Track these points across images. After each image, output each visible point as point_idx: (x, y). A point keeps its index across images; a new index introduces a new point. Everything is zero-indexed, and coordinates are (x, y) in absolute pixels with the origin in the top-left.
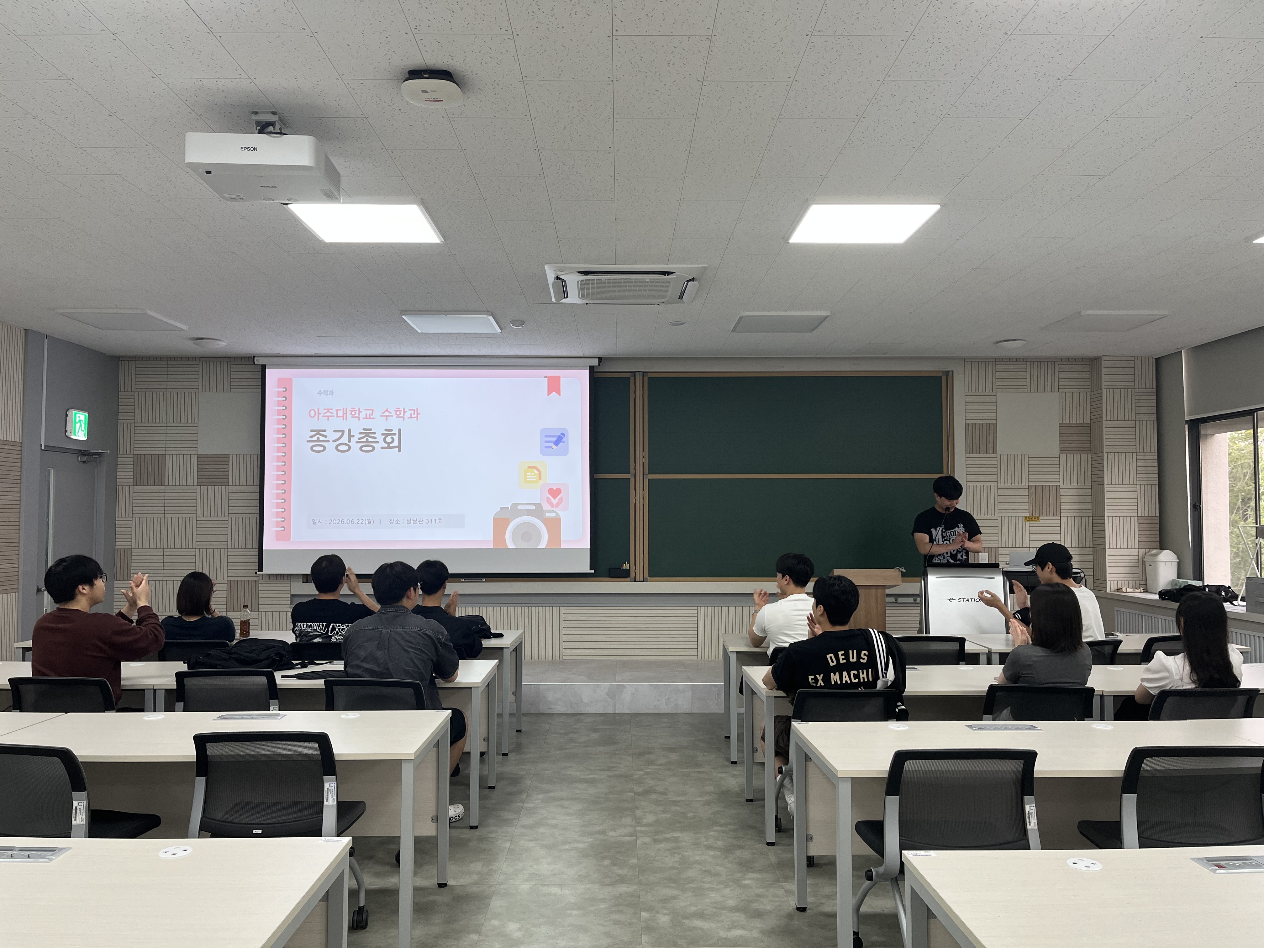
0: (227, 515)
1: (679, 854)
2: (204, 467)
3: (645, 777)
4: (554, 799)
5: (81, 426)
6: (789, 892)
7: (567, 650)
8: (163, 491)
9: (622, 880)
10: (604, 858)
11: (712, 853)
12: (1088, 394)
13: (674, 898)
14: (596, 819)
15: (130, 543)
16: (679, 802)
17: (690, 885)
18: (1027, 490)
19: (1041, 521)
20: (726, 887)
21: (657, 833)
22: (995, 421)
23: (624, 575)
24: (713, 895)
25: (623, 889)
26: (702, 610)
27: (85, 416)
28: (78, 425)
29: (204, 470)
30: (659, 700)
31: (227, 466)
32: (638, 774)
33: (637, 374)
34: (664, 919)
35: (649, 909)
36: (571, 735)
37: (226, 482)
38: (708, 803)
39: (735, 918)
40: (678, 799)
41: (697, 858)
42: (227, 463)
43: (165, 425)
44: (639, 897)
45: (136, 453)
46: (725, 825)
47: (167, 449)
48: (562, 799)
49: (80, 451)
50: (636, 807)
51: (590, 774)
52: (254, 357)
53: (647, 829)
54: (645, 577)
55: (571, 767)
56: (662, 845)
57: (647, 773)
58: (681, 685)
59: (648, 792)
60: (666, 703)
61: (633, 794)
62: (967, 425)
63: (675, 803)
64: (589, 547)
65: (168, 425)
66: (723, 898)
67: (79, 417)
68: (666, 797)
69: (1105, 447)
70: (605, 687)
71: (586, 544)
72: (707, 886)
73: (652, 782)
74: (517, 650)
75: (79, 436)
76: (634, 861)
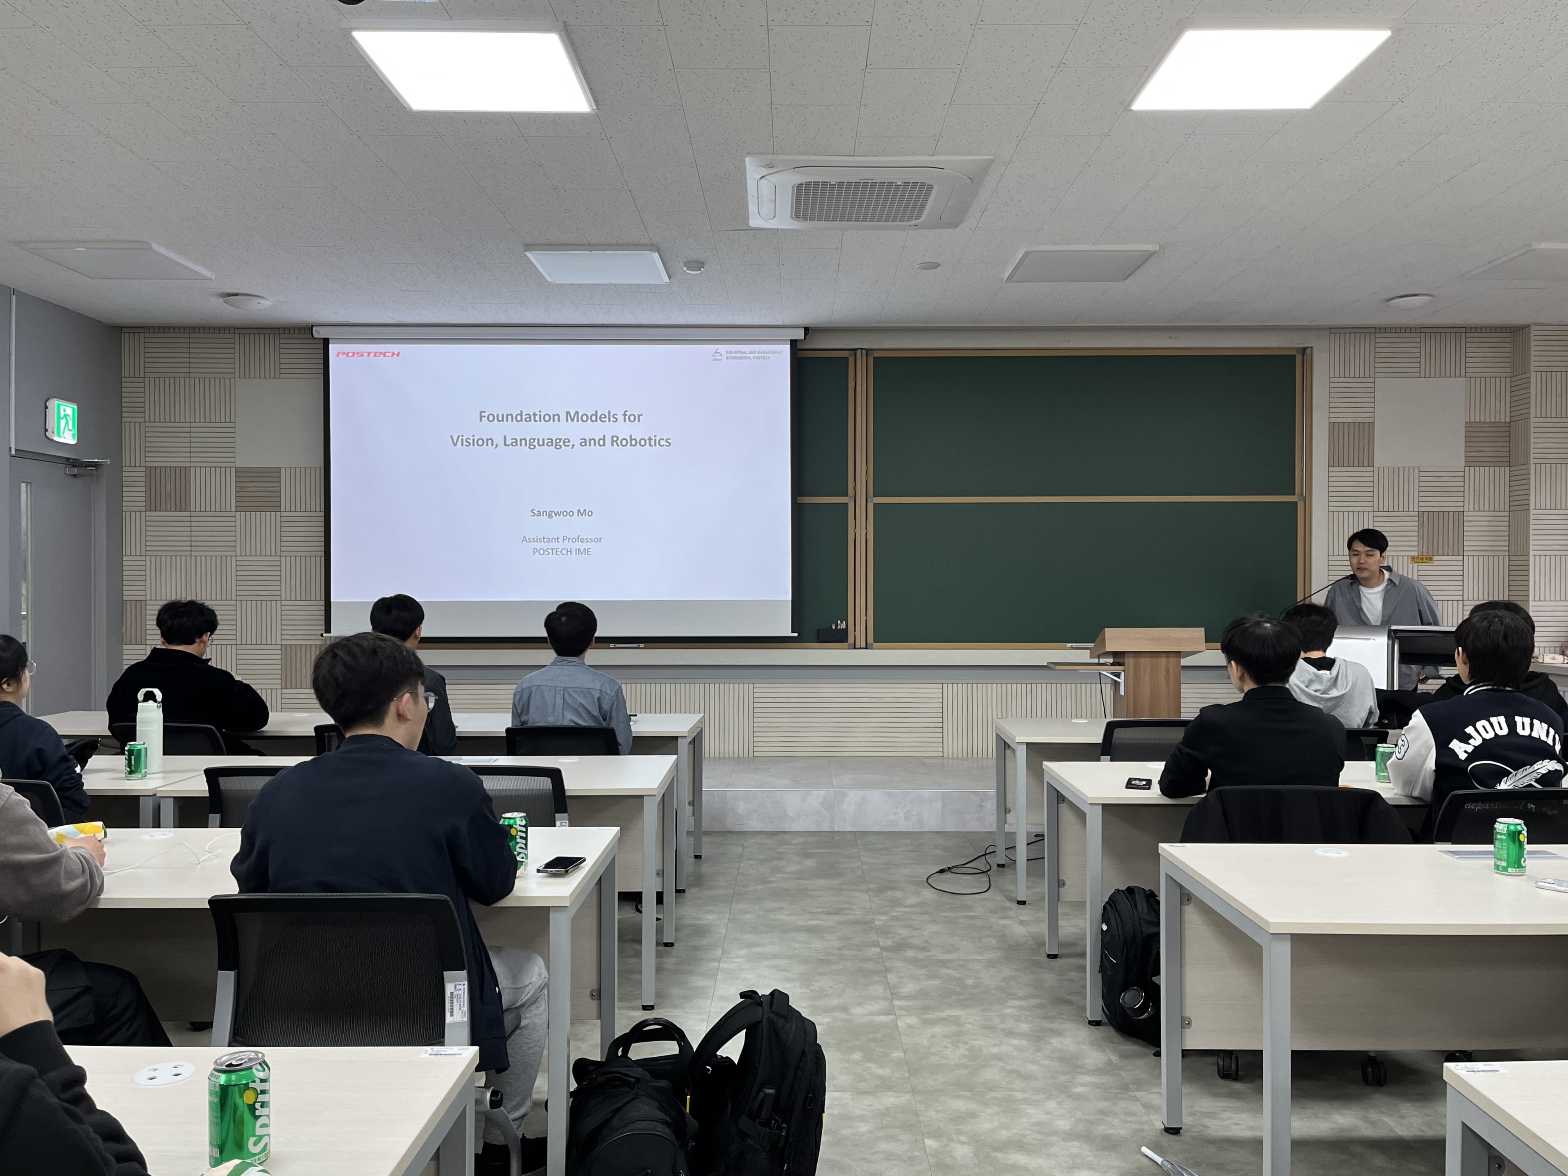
0: (278, 553)
1: (966, 1043)
2: (245, 484)
3: (892, 923)
4: (764, 957)
5: (67, 423)
6: (1149, 1107)
7: (760, 744)
8: (189, 519)
9: (885, 1085)
10: (853, 1049)
11: (1016, 1042)
12: (1508, 379)
13: (973, 1115)
14: (830, 987)
15: (143, 593)
16: (949, 961)
17: (993, 1094)
18: (1416, 519)
19: (1435, 563)
20: (1050, 1097)
21: (925, 1009)
22: (1371, 420)
23: (839, 637)
24: (1031, 1111)
25: (890, 1100)
26: (949, 689)
27: (74, 409)
28: (63, 422)
29: (246, 490)
30: (895, 814)
31: (277, 484)
32: (880, 920)
33: (859, 352)
34: (962, 1152)
35: (937, 1135)
36: (775, 862)
37: (274, 505)
38: (992, 964)
39: (1074, 1151)
40: (947, 957)
41: (995, 1050)
42: (277, 480)
43: (188, 425)
44: (918, 1115)
45: (148, 464)
46: (1025, 998)
47: (193, 459)
48: (775, 956)
49: (68, 459)
50: (887, 970)
51: (812, 919)
52: (312, 326)
53: (910, 1003)
54: (868, 642)
55: (781, 909)
56: (937, 1029)
57: (894, 919)
58: (926, 793)
59: (900, 946)
60: (905, 817)
61: (877, 950)
62: (1331, 425)
63: (944, 963)
64: (790, 599)
65: (192, 425)
66: (1049, 1116)
67: (64, 410)
68: (928, 954)
69: (1532, 456)
70: (817, 796)
71: (786, 594)
72: (1019, 1095)
73: (904, 932)
74: (696, 742)
75: (65, 438)
76: (898, 1054)
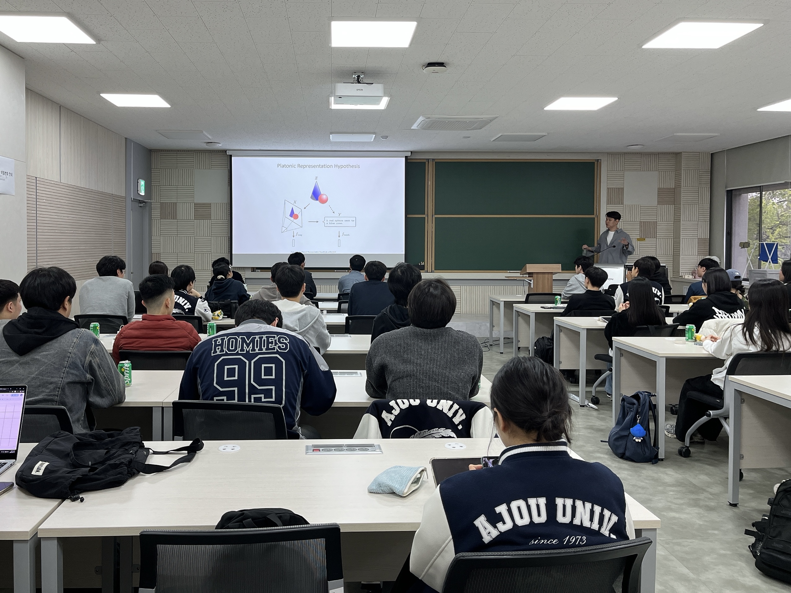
0: (210, 235)
2: (198, 209)
5: (142, 187)
8: (176, 222)
12: (674, 172)
15: (159, 250)
18: (639, 224)
19: (646, 241)
22: (623, 187)
26: (463, 288)
29: (198, 211)
33: (430, 160)
37: (209, 217)
42: (210, 208)
43: (176, 187)
45: (161, 202)
47: (178, 200)
49: (141, 201)
52: (226, 150)
54: (433, 270)
62: (608, 189)
67: (142, 183)
69: (682, 201)
71: (403, 251)
75: (142, 193)
